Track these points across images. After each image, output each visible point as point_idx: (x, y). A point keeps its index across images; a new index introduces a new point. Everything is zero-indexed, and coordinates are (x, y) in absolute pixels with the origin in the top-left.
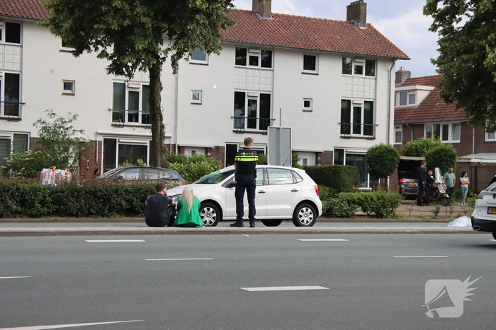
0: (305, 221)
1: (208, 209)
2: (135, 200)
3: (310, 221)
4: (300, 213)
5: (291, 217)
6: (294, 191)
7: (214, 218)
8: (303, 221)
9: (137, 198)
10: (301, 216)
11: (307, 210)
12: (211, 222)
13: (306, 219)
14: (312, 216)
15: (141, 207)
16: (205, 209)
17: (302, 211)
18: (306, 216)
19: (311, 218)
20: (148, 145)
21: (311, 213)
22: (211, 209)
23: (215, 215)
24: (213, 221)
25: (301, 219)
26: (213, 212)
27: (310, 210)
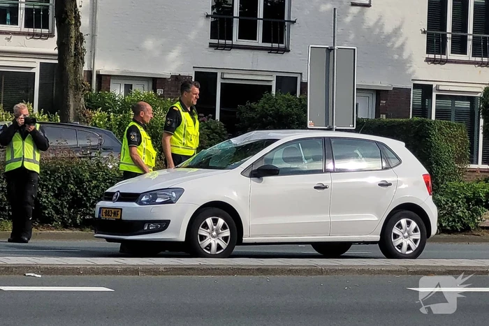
0: (405, 247)
1: (215, 221)
2: (44, 193)
3: (414, 247)
4: (396, 230)
5: (377, 238)
6: (385, 185)
7: (225, 239)
8: (400, 246)
9: (48, 191)
10: (396, 236)
11: (409, 223)
12: (219, 247)
13: (406, 242)
14: (418, 236)
15: (55, 208)
16: (209, 221)
17: (400, 226)
18: (407, 235)
19: (415, 241)
20: (37, 71)
21: (415, 230)
22: (221, 222)
23: (227, 233)
24: (224, 245)
25: (396, 242)
26: (224, 227)
27: (414, 224)
